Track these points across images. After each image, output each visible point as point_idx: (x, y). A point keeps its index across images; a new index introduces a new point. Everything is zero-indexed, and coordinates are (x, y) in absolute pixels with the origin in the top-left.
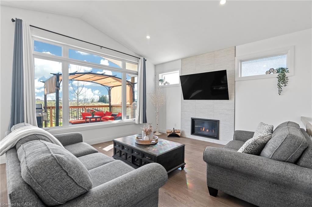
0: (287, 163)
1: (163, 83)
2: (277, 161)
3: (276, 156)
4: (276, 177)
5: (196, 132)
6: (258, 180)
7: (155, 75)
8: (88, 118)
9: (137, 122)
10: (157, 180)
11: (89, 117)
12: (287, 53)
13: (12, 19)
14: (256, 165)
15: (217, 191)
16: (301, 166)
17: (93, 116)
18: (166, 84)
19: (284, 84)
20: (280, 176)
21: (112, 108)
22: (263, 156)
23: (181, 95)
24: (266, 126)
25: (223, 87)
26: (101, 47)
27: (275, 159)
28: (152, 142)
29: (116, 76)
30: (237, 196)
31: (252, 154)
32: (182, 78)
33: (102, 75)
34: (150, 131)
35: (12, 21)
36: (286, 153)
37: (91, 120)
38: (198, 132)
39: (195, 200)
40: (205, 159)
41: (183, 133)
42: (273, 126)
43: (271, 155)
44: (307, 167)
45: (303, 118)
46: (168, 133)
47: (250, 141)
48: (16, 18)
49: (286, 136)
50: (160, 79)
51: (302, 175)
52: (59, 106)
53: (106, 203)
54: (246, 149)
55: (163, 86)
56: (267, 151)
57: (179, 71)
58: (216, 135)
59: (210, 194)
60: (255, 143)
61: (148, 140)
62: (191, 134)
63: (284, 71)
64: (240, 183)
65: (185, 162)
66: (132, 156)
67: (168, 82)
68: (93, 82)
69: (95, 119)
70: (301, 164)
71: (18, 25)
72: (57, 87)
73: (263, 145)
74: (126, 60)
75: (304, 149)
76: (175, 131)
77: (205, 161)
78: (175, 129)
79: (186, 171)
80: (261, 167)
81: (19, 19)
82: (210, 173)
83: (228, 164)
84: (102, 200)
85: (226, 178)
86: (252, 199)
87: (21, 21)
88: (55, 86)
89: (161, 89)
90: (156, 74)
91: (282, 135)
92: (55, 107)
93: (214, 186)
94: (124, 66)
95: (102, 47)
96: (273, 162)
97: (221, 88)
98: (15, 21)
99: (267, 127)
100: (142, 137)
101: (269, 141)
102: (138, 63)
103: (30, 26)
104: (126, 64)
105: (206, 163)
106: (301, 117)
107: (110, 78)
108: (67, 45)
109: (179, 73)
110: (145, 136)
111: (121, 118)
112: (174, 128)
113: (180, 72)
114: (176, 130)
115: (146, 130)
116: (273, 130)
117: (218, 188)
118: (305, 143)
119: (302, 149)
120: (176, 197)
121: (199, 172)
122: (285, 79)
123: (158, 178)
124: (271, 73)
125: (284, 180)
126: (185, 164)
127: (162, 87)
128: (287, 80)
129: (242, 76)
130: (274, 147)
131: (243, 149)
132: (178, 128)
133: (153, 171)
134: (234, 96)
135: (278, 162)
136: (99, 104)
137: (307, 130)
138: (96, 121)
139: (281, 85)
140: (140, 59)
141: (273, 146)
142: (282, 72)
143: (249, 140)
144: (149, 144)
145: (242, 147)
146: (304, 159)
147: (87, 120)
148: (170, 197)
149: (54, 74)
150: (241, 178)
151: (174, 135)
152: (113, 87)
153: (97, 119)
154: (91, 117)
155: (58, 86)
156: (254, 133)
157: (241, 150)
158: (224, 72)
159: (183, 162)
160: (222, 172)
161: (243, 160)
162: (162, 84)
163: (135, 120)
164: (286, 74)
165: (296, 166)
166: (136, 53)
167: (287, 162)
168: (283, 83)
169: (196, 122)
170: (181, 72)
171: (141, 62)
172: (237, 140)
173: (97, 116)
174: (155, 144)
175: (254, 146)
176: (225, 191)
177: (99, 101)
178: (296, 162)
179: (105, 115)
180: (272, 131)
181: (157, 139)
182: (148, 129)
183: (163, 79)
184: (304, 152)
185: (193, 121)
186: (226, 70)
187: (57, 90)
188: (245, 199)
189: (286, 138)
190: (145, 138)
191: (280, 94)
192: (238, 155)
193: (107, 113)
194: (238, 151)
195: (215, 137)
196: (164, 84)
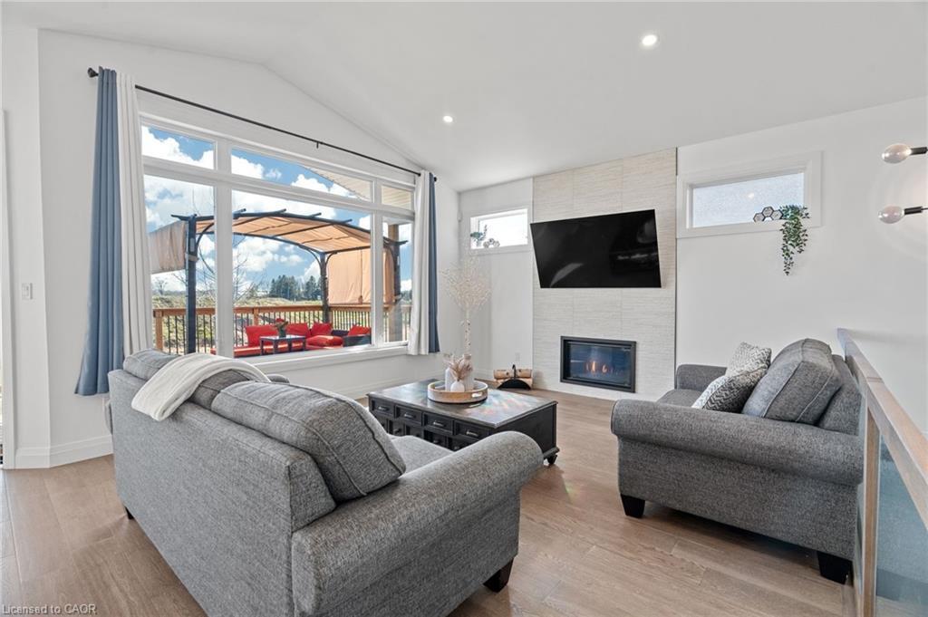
0: (799, 424)
1: (483, 242)
2: (778, 422)
3: (777, 410)
4: (776, 454)
5: (573, 375)
6: (738, 467)
7: (460, 221)
8: (269, 343)
9: (412, 350)
10: (525, 463)
11: (273, 338)
12: (804, 170)
13: (90, 70)
14: (732, 433)
15: (642, 502)
16: (827, 429)
17: (283, 335)
18: (491, 246)
19: (797, 248)
20: (783, 452)
21: (330, 313)
22: (748, 414)
23: (534, 275)
24: (754, 351)
25: (642, 253)
26: (318, 142)
27: (774, 417)
28: (474, 395)
29: (349, 223)
30: (691, 510)
31: (723, 410)
32: (535, 228)
33: (312, 218)
34: (468, 368)
35: (88, 76)
36: (796, 402)
37: (280, 346)
38: (581, 376)
39: (592, 526)
40: (616, 428)
41: (537, 377)
42: (770, 349)
43: (764, 410)
44: (838, 431)
45: (841, 332)
46: (498, 379)
47: (718, 383)
48: (100, 68)
49: (796, 366)
50: (472, 232)
51: (827, 447)
52: (197, 307)
53: (441, 498)
54: (710, 400)
55: (482, 250)
56: (756, 403)
57: (526, 210)
58: (628, 381)
59: (627, 513)
60: (729, 386)
61: (463, 391)
62: (561, 381)
63: (797, 213)
64: (698, 480)
65: (558, 445)
66: (425, 431)
67: (495, 240)
68: (279, 237)
69: (286, 345)
70: (827, 425)
71: (105, 85)
72: (190, 253)
73: (749, 391)
74: (381, 179)
75: (833, 392)
76: (519, 374)
77: (615, 432)
78: (517, 368)
79: (561, 469)
80: (744, 437)
81: (108, 70)
82: (628, 462)
83: (670, 436)
84: (433, 492)
85: (665, 471)
86: (723, 512)
87: (113, 73)
88: (185, 250)
89: (479, 259)
90: (462, 215)
91: (789, 365)
92: (184, 310)
93: (636, 493)
94: (378, 195)
95: (322, 143)
96: (770, 424)
97: (638, 256)
98: (97, 75)
99: (756, 354)
100: (446, 386)
101: (761, 381)
102: (414, 188)
103: (137, 87)
104: (383, 191)
105: (616, 437)
106: (839, 330)
107: (331, 227)
108: (228, 140)
109: (525, 216)
110: (456, 382)
111: (368, 340)
112: (514, 366)
113: (528, 213)
114: (520, 371)
115: (457, 368)
116: (772, 360)
117: (644, 496)
118: (834, 378)
119: (828, 393)
120: (548, 521)
121: (593, 469)
122: (801, 234)
123: (525, 460)
124: (766, 219)
125: (792, 461)
126: (558, 450)
127: (480, 254)
128: (806, 238)
129: (694, 226)
130: (772, 391)
131: (702, 400)
132: (525, 365)
133: (515, 444)
134: (674, 279)
135: (780, 423)
136: (277, 302)
137: (846, 357)
138: (290, 350)
139: (791, 248)
140: (419, 175)
141: (770, 389)
142: (792, 218)
143: (717, 380)
144: (469, 401)
145: (700, 398)
146: (833, 413)
147: (265, 347)
148: (533, 523)
149: (182, 218)
150: (699, 467)
151: (514, 384)
152: (335, 252)
153: (294, 345)
154: (278, 338)
155: (192, 250)
156: (725, 369)
157: (699, 404)
158: (649, 215)
159: (554, 445)
160: (655, 458)
161: (705, 424)
162: (478, 244)
163: (407, 345)
164: (803, 221)
165: (816, 428)
166: (408, 160)
167: (798, 422)
168: (794, 244)
169: (573, 349)
170: (533, 213)
171: (423, 183)
172: (683, 387)
173: (293, 337)
174: (483, 401)
175: (728, 392)
176: (662, 501)
177: (271, 292)
178: (817, 422)
179: (312, 333)
180: (769, 361)
181: (486, 390)
182: (463, 362)
183: (482, 231)
184: (832, 398)
185: (566, 343)
186: (653, 211)
187: (189, 261)
188: (708, 515)
189: (796, 370)
190: (454, 387)
191: (787, 273)
192: (694, 415)
193: (318, 329)
194: (693, 407)
195: (626, 385)
196: (486, 245)
